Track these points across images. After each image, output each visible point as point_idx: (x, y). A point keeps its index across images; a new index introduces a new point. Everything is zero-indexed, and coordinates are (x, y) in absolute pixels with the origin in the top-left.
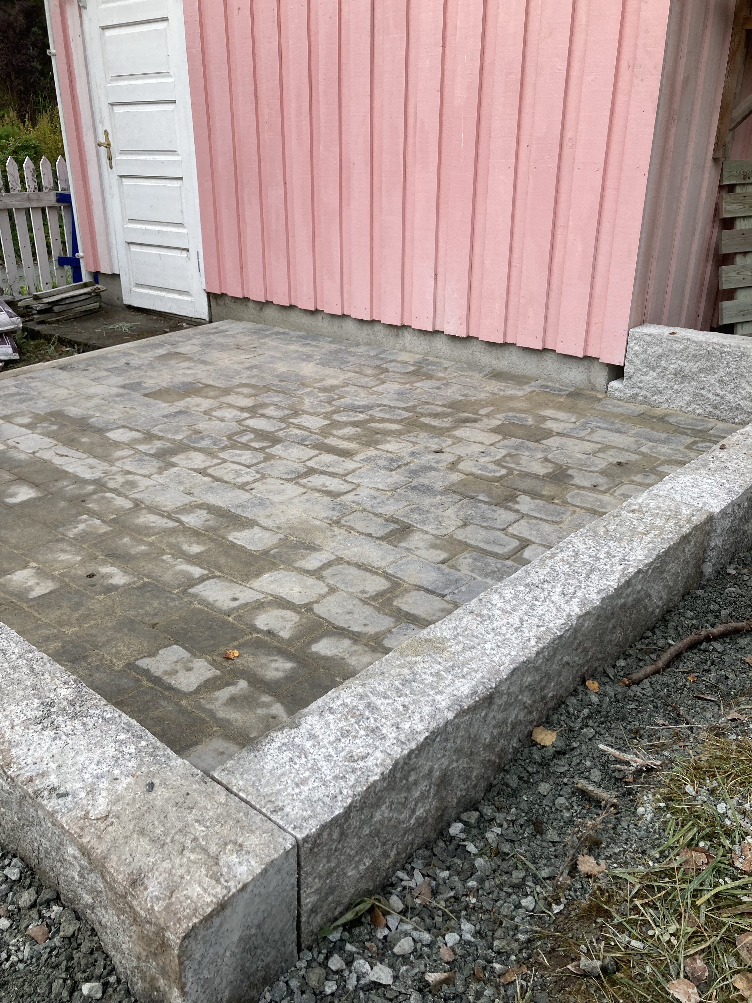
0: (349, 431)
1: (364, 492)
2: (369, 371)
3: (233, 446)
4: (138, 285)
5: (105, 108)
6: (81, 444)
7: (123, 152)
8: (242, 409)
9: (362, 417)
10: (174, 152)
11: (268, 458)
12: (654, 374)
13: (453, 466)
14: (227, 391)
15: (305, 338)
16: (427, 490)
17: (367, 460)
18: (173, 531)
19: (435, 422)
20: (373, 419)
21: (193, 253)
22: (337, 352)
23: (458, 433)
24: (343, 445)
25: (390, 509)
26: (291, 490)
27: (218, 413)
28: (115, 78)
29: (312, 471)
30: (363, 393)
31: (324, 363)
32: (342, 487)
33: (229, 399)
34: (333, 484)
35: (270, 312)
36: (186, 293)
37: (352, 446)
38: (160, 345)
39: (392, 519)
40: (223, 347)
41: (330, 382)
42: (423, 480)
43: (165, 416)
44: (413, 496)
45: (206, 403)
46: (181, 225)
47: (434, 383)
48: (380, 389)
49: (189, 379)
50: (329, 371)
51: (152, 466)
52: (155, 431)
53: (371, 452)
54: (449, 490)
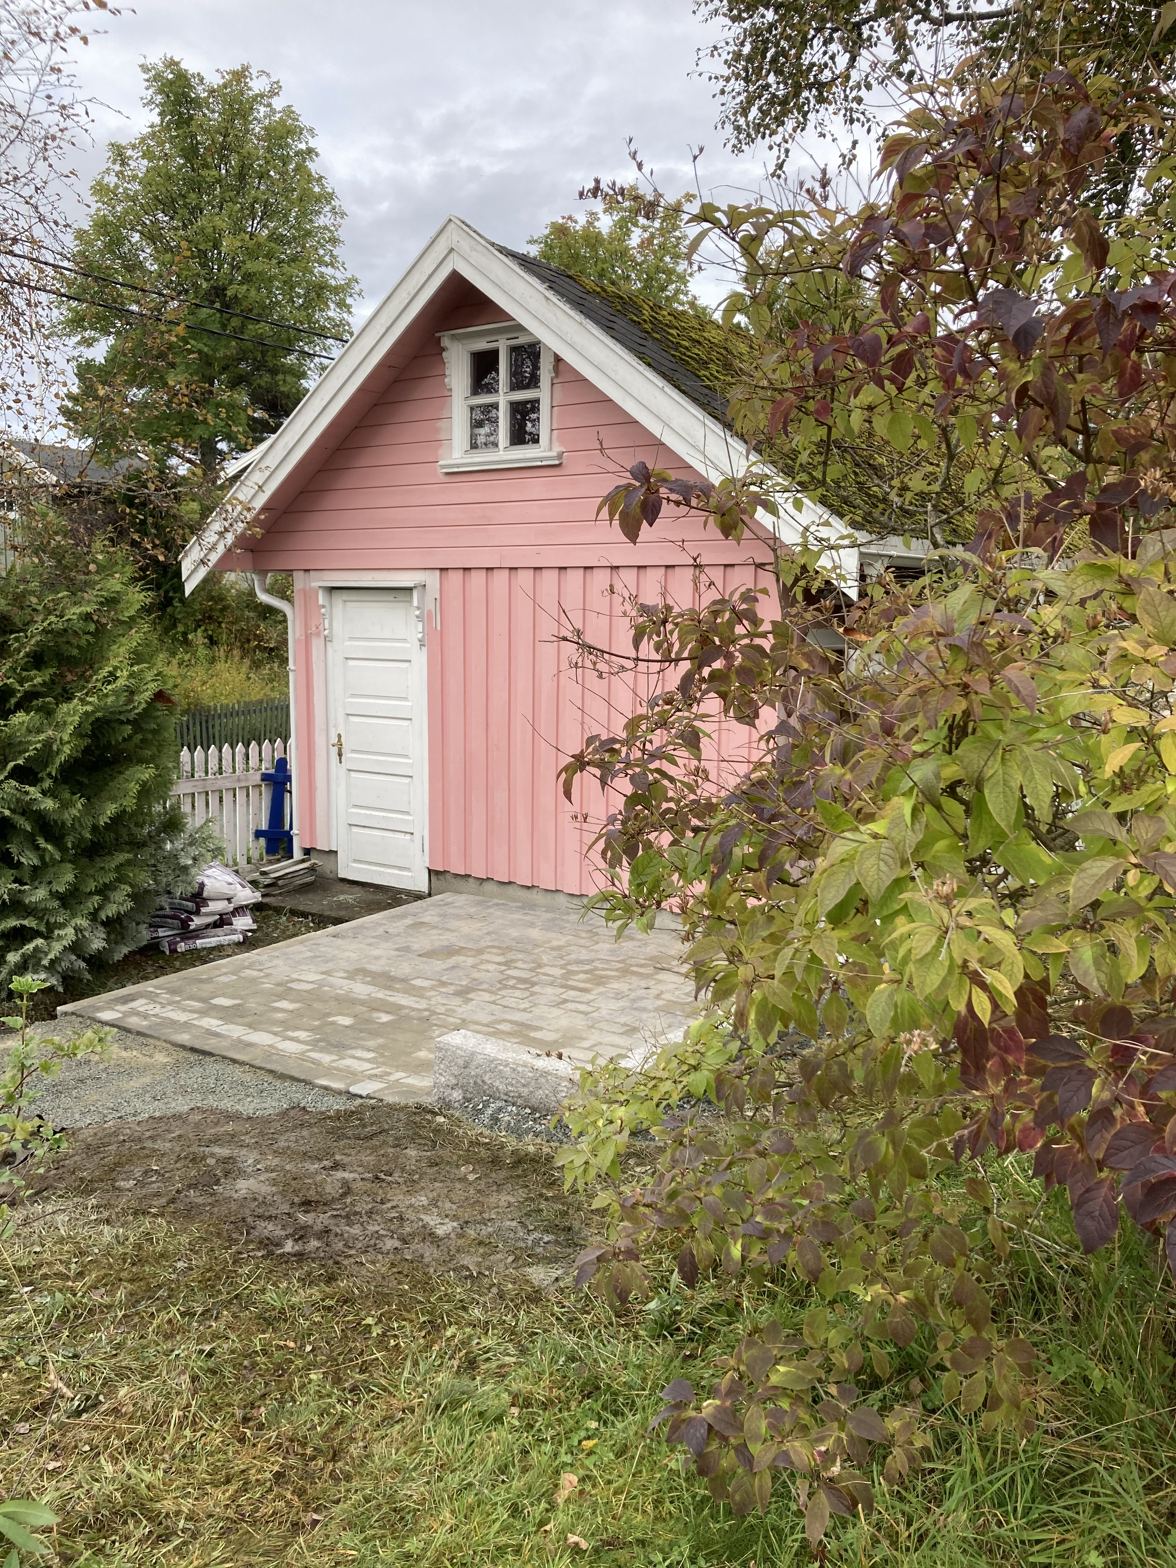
0: (582, 976)
1: (604, 1012)
2: (584, 935)
3: (505, 987)
5: (341, 718)
6: (397, 988)
7: (353, 751)
8: (499, 964)
9: (588, 967)
10: (406, 756)
11: (533, 994)
13: (658, 996)
14: (480, 952)
15: (523, 908)
16: (644, 1010)
17: (600, 994)
19: (642, 970)
20: (596, 969)
21: (417, 837)
22: (553, 920)
23: (659, 977)
24: (582, 985)
25: (623, 1019)
26: (556, 1012)
27: (483, 967)
28: (353, 696)
29: (565, 1001)
30: (584, 951)
31: (547, 929)
32: (590, 1009)
33: (485, 957)
34: (583, 1007)
35: (489, 887)
36: (408, 869)
37: (588, 986)
38: (404, 916)
39: (625, 1025)
40: (458, 917)
41: (555, 943)
42: (641, 1004)
43: (444, 970)
44: (636, 1013)
45: (470, 961)
46: (408, 813)
47: (637, 943)
48: (596, 947)
49: (446, 943)
50: (551, 935)
51: (457, 1001)
52: (444, 979)
53: (602, 989)
54: (657, 1010)
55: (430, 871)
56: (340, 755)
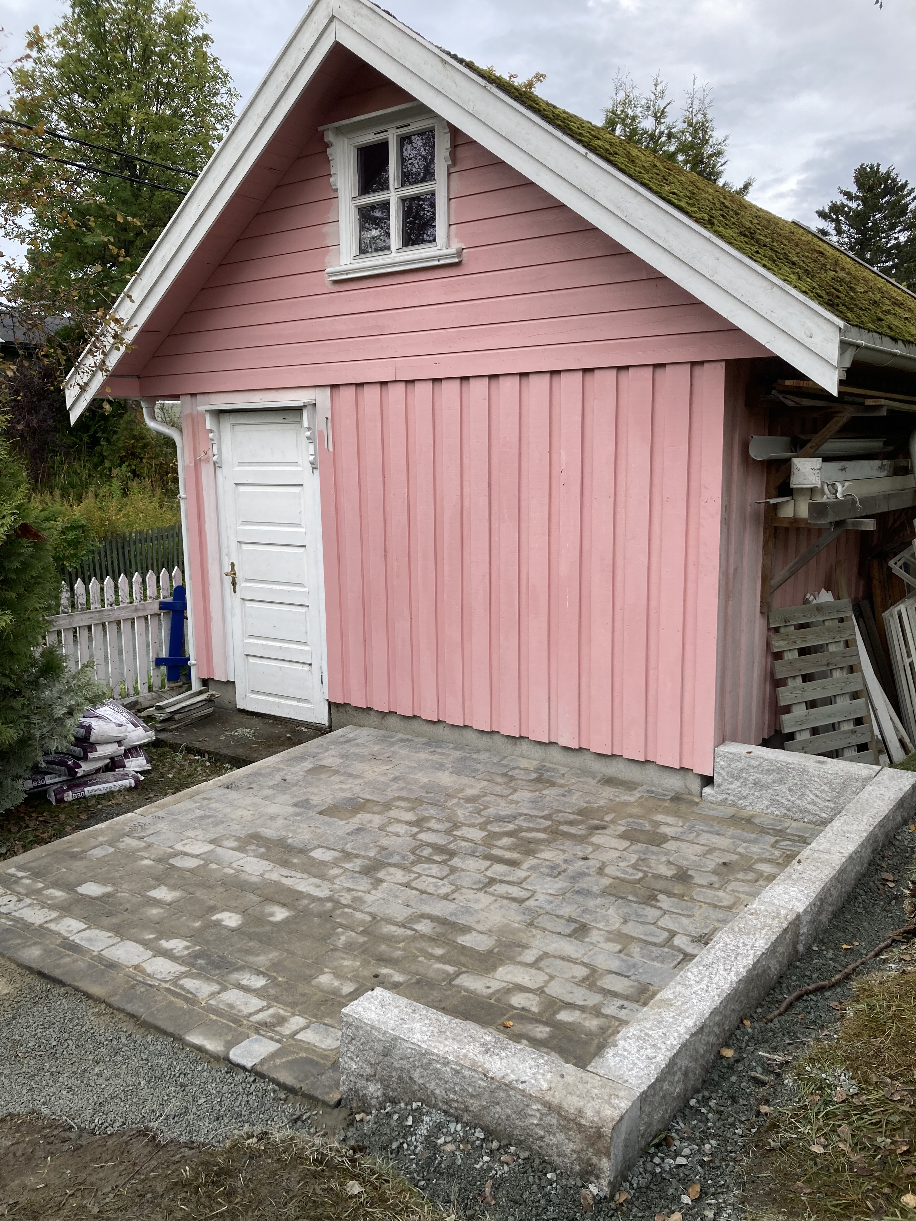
0: (506, 841)
1: (542, 898)
2: (499, 779)
3: (420, 860)
4: (253, 692)
5: (234, 546)
6: (294, 864)
7: (247, 580)
8: (409, 823)
9: (510, 827)
10: (301, 585)
11: (453, 870)
12: (738, 784)
13: (601, 871)
14: (387, 806)
15: (428, 744)
16: (587, 893)
17: (532, 868)
18: (414, 939)
19: (573, 830)
20: (520, 829)
21: (315, 668)
22: (463, 759)
23: (595, 839)
24: (508, 855)
25: (567, 910)
26: (485, 899)
27: (391, 829)
28: (245, 523)
29: (492, 881)
30: (503, 803)
31: (457, 772)
32: (524, 894)
33: (393, 813)
34: (515, 891)
35: (391, 721)
36: (307, 701)
37: (515, 856)
38: (302, 758)
39: (570, 920)
40: (361, 758)
41: (470, 792)
42: (583, 884)
43: (348, 834)
44: (579, 898)
45: (377, 820)
46: (305, 643)
47: (561, 791)
48: (514, 797)
49: (348, 795)
50: (465, 780)
51: (365, 882)
52: (349, 848)
53: (531, 861)
54: (605, 892)
55: (330, 704)
56: (234, 584)
